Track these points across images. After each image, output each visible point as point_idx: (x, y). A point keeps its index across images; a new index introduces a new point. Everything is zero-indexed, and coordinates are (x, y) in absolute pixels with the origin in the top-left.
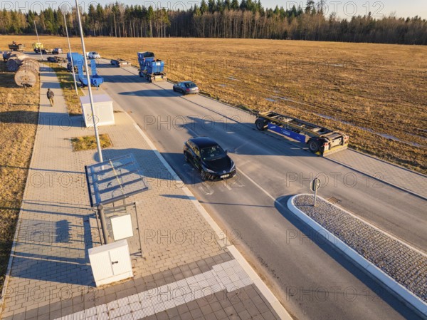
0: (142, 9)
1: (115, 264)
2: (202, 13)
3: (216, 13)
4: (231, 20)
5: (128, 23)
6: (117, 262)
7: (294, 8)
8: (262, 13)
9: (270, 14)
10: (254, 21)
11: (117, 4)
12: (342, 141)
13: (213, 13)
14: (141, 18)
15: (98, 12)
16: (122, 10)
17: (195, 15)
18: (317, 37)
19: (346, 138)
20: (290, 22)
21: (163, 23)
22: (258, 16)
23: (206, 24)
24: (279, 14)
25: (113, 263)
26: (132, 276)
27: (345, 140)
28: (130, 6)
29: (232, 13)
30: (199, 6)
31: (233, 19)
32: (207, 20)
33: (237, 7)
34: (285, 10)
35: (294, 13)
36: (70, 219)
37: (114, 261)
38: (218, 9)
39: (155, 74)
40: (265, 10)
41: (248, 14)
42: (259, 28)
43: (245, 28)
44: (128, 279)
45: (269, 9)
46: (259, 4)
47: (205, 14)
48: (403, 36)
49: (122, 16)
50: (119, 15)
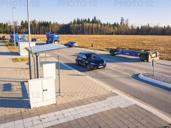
0: (46, 22)
1: (45, 91)
2: (74, 24)
3: (80, 24)
4: (87, 27)
5: (40, 29)
6: (46, 90)
7: (115, 23)
8: (101, 25)
9: (105, 25)
10: (98, 28)
11: (35, 20)
12: (156, 55)
13: (79, 24)
14: (46, 26)
15: (25, 24)
16: (37, 23)
17: (71, 25)
18: (126, 34)
19: (158, 54)
20: (114, 28)
21: (56, 29)
22: (99, 26)
23: (76, 29)
24: (109, 25)
25: (44, 91)
26: (55, 103)
27: (158, 55)
28: (41, 22)
29: (88, 24)
30: (73, 21)
31: (88, 27)
32: (77, 27)
33: (90, 22)
34: (111, 24)
35: (115, 25)
36: (12, 83)
37: (45, 89)
38: (81, 23)
39: (55, 41)
40: (102, 24)
41: (95, 25)
42: (100, 31)
43: (94, 31)
44: (53, 104)
45: (104, 23)
46: (100, 21)
47: (75, 25)
48: (164, 33)
49: (37, 25)
50: (35, 25)
